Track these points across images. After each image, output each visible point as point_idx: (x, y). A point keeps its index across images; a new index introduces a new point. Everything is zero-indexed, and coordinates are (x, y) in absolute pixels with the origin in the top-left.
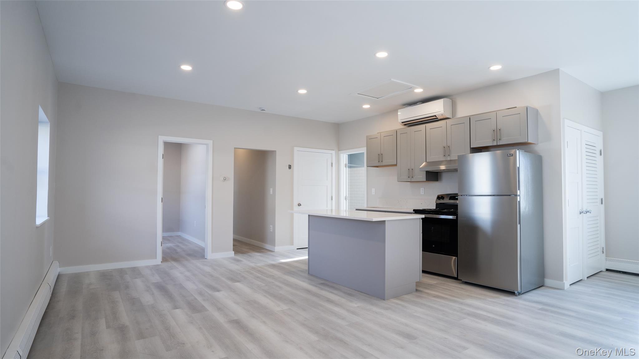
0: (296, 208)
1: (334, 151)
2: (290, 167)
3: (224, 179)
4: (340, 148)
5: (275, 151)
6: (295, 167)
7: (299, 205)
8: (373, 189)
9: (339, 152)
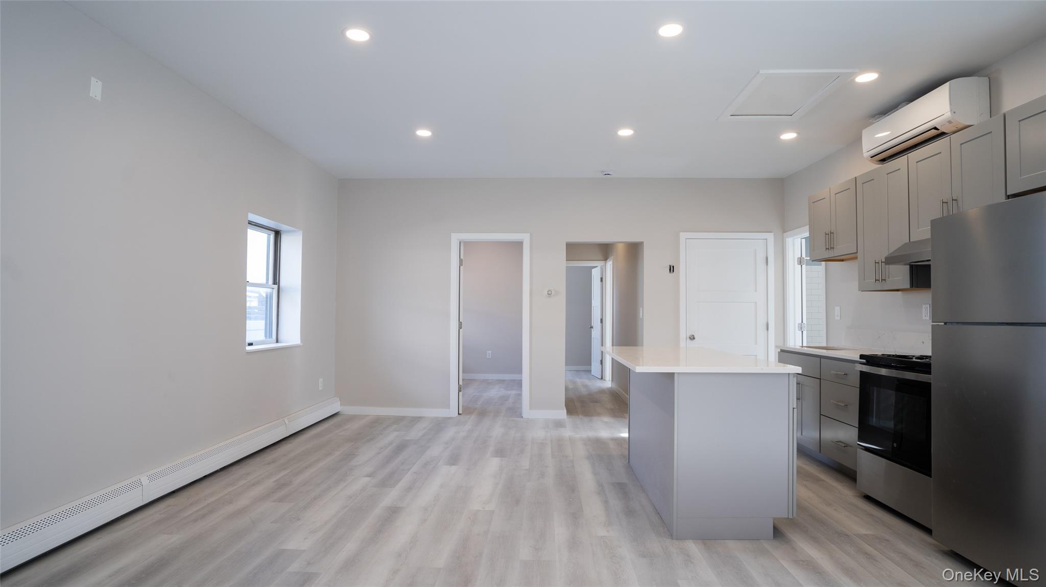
0: (683, 343)
1: (773, 234)
2: (672, 269)
3: (548, 294)
4: (785, 227)
5: (643, 242)
6: (681, 269)
7: (692, 338)
8: (836, 308)
9: (784, 234)
